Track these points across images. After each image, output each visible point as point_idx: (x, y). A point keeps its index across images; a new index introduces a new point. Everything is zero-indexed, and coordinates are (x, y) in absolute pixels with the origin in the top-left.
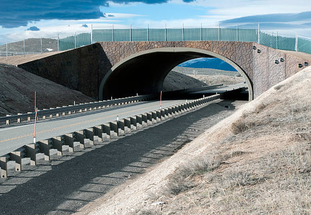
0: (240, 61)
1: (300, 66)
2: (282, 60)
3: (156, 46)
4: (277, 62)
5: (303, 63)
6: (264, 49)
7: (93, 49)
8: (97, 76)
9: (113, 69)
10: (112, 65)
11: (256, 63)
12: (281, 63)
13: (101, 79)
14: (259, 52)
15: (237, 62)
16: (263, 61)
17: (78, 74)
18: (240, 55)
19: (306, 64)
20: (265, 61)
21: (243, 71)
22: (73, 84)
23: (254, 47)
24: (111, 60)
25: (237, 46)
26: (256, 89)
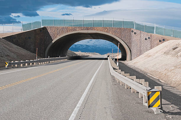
0: (124, 38)
1: (160, 41)
2: (149, 38)
3: (78, 29)
4: (146, 39)
5: (162, 39)
6: (138, 32)
7: (42, 30)
8: (44, 45)
9: (53, 42)
10: (53, 39)
11: (133, 40)
12: (148, 40)
13: (47, 48)
14: (135, 33)
15: (122, 39)
16: (137, 39)
17: (34, 44)
18: (124, 35)
19: (164, 40)
20: (139, 39)
21: (126, 44)
22: (31, 49)
23: (132, 31)
24: (52, 37)
25: (122, 30)
26: (133, 54)
